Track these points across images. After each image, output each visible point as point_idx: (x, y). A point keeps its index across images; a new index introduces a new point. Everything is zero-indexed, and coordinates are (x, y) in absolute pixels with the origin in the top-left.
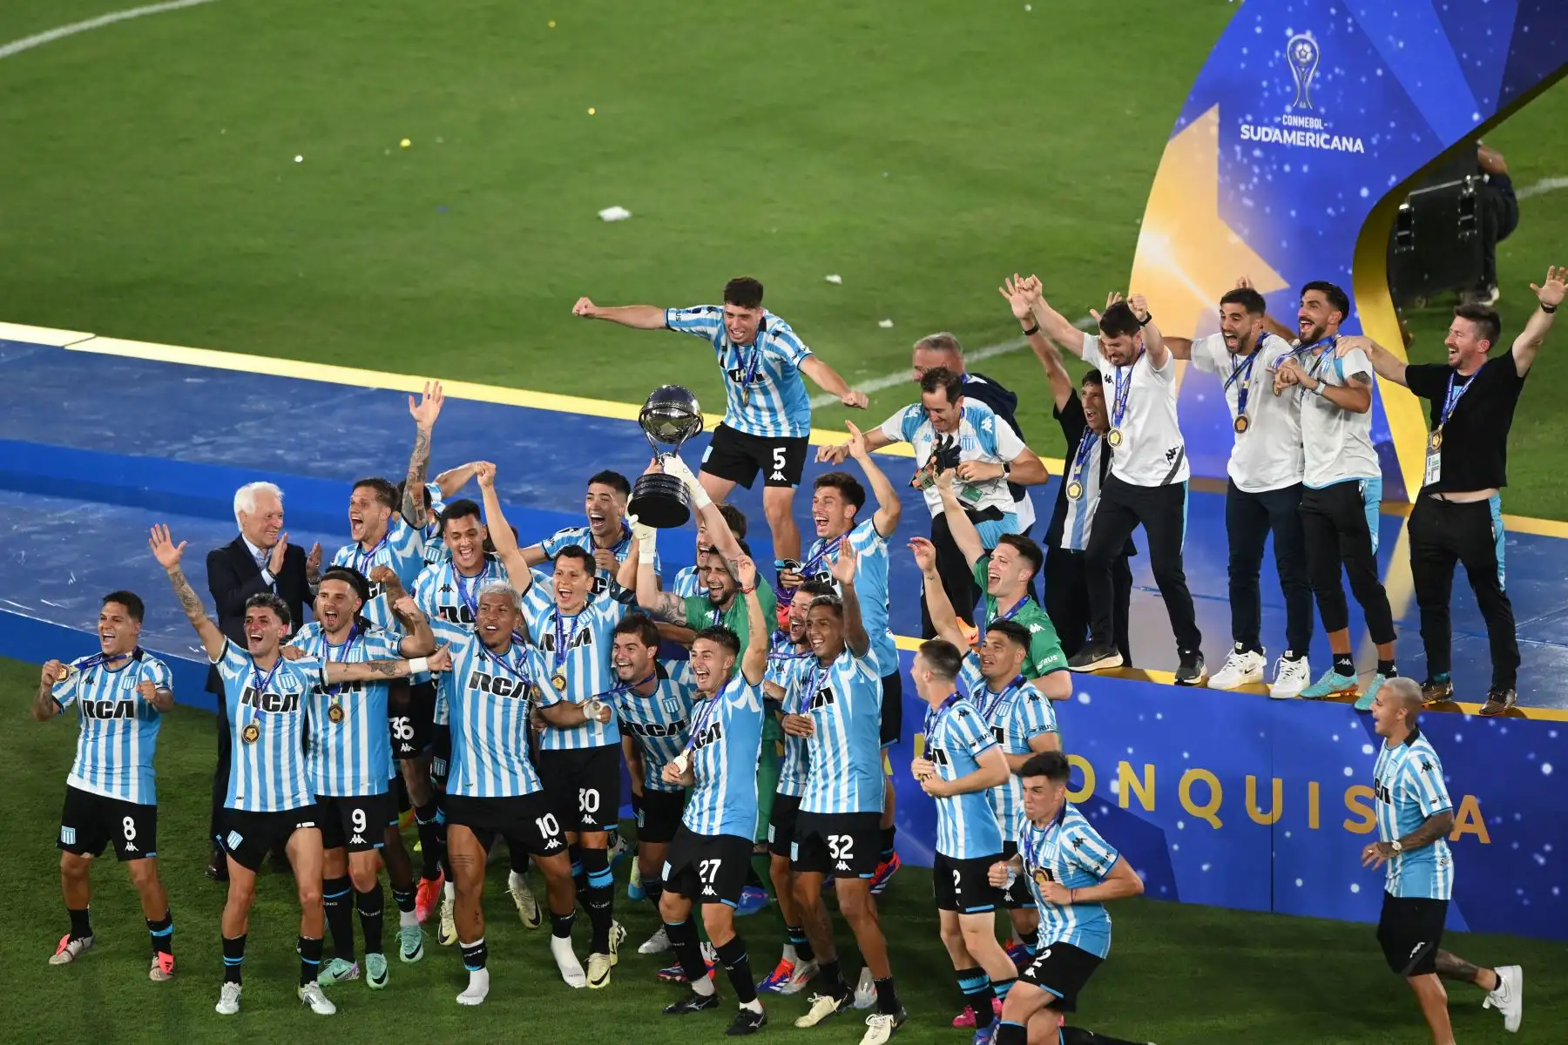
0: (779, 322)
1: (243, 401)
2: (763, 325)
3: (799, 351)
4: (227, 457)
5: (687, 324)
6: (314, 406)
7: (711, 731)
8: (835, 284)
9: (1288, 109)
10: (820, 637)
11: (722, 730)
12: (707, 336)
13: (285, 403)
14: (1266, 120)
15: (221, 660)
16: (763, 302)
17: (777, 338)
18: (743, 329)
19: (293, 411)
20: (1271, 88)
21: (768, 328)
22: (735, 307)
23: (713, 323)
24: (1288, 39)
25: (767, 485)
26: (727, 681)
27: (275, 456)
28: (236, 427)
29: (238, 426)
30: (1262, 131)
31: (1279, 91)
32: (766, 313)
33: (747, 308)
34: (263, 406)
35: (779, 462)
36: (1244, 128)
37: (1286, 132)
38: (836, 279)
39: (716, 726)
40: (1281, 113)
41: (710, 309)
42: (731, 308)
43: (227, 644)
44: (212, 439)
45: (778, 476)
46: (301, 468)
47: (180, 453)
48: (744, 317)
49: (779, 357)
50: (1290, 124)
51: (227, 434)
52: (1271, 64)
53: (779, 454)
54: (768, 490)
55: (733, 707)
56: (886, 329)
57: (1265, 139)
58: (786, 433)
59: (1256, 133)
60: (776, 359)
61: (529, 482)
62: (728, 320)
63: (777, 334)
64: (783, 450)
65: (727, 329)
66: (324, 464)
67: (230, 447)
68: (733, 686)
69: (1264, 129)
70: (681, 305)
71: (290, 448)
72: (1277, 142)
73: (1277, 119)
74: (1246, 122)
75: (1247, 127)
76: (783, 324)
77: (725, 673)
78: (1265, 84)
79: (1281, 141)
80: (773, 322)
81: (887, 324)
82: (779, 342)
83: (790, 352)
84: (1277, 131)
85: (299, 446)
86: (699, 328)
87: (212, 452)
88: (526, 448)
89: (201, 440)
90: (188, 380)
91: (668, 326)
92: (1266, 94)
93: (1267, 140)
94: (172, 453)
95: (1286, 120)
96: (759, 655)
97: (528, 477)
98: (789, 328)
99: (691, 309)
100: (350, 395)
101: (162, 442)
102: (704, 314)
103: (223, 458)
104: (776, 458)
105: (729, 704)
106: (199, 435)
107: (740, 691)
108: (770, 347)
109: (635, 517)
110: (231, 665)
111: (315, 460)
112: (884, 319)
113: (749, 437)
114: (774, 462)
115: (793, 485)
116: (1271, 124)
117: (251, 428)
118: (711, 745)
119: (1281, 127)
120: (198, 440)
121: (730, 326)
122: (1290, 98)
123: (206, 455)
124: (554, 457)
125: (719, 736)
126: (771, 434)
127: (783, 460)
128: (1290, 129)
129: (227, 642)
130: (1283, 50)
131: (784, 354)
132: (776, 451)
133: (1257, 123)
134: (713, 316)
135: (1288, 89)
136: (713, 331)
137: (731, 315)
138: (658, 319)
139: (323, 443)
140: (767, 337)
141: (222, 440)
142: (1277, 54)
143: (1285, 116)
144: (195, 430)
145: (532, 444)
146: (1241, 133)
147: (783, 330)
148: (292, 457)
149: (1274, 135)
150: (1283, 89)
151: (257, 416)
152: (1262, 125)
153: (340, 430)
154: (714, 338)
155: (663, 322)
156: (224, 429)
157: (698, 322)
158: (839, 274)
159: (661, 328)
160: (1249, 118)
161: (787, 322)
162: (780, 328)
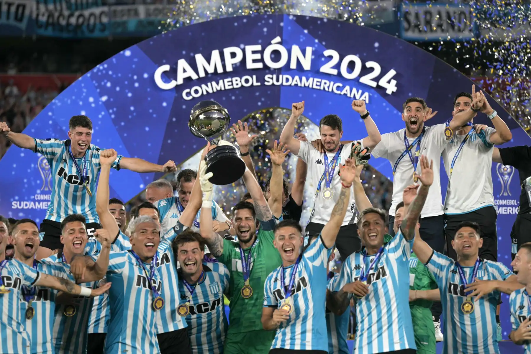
5: (45, 146)
7: (299, 283)
9: (38, 191)
14: (26, 198)
18: (87, 143)
20: (29, 182)
21: (91, 148)
24: (39, 158)
30: (23, 204)
31: (33, 183)
36: (13, 203)
37: (37, 203)
40: (34, 193)
50: (39, 199)
52: (29, 171)
55: (313, 266)
57: (25, 207)
59: (20, 205)
69: (25, 203)
72: (32, 208)
73: (32, 197)
74: (15, 200)
75: (16, 202)
78: (25, 181)
79: (34, 207)
84: (32, 203)
86: (51, 149)
91: (36, 147)
92: (26, 186)
93: (27, 207)
95: (37, 197)
105: (310, 264)
116: (29, 200)
118: (301, 292)
119: (34, 201)
122: (39, 186)
125: (305, 286)
128: (39, 201)
130: (36, 163)
133: (21, 200)
135: (38, 182)
140: (92, 152)
142: (33, 166)
143: (36, 195)
146: (12, 205)
149: (31, 205)
150: (36, 182)
152: (24, 200)
157: (51, 145)
160: (17, 198)
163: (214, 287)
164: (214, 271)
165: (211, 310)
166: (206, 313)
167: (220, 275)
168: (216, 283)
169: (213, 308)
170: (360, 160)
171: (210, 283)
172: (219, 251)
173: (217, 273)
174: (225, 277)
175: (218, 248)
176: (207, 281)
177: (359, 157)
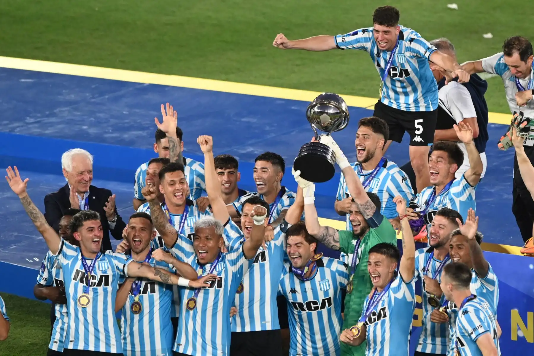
0: (412, 33)
1: (60, 94)
2: (401, 36)
3: (429, 48)
4: (49, 131)
5: (350, 43)
6: (107, 97)
7: (380, 312)
8: (454, 9)
10: (458, 256)
11: (387, 311)
12: (364, 49)
13: (88, 95)
15: (59, 254)
16: (399, 21)
17: (413, 43)
18: (386, 41)
19: (93, 100)
21: (405, 38)
22: (380, 26)
23: (366, 40)
25: (411, 145)
26: (392, 281)
27: (83, 130)
28: (55, 111)
29: (57, 111)
32: (402, 28)
33: (387, 26)
34: (72, 97)
35: (418, 129)
38: (454, 6)
39: (383, 309)
41: (364, 31)
42: (378, 27)
43: (63, 243)
44: (39, 119)
45: (418, 139)
46: (99, 138)
47: (18, 129)
48: (385, 32)
49: (415, 55)
51: (48, 116)
53: (418, 124)
54: (412, 148)
55: (395, 297)
56: (488, 39)
58: (422, 109)
60: (414, 56)
61: (252, 145)
62: (376, 35)
63: (412, 40)
64: (421, 121)
65: (375, 42)
66: (114, 135)
67: (52, 124)
68: (395, 284)
70: (345, 31)
71: (91, 125)
76: (414, 33)
77: (390, 275)
80: (408, 33)
81: (489, 36)
82: (414, 45)
83: (422, 50)
85: (98, 123)
86: (359, 45)
87: (38, 128)
88: (248, 122)
89: (32, 120)
90: (23, 80)
91: (338, 47)
94: (13, 129)
96: (409, 261)
97: (250, 142)
98: (419, 35)
99: (352, 33)
100: (131, 89)
101: (5, 122)
102: (360, 35)
103: (47, 132)
104: (417, 126)
105: (393, 296)
106: (31, 117)
107: (399, 288)
108: (409, 49)
109: (299, 172)
110: (65, 256)
111: (106, 133)
112: (486, 33)
113: (398, 111)
114: (415, 129)
115: (429, 144)
117: (65, 112)
118: (379, 322)
120: (29, 120)
121: (377, 38)
123: (35, 130)
124: (268, 128)
125: (385, 316)
126: (413, 110)
127: (421, 127)
129: (63, 242)
131: (418, 52)
132: (417, 121)
134: (366, 35)
136: (368, 45)
137: (377, 31)
138: (330, 43)
139: (113, 121)
140: (405, 43)
141: (46, 120)
144: (28, 114)
145: (253, 120)
147: (415, 37)
148: (93, 131)
151: (69, 103)
153: (124, 113)
154: (369, 50)
155: (334, 45)
156: (47, 113)
157: (357, 41)
158: (456, 3)
159: (334, 49)
161: (417, 31)
162: (413, 36)
163: (324, 284)
164: (327, 267)
165: (321, 309)
166: (316, 311)
167: (331, 271)
168: (327, 280)
169: (323, 306)
170: (520, 132)
171: (320, 280)
172: (332, 246)
173: (329, 269)
174: (337, 274)
175: (331, 243)
176: (318, 278)
177: (519, 128)
